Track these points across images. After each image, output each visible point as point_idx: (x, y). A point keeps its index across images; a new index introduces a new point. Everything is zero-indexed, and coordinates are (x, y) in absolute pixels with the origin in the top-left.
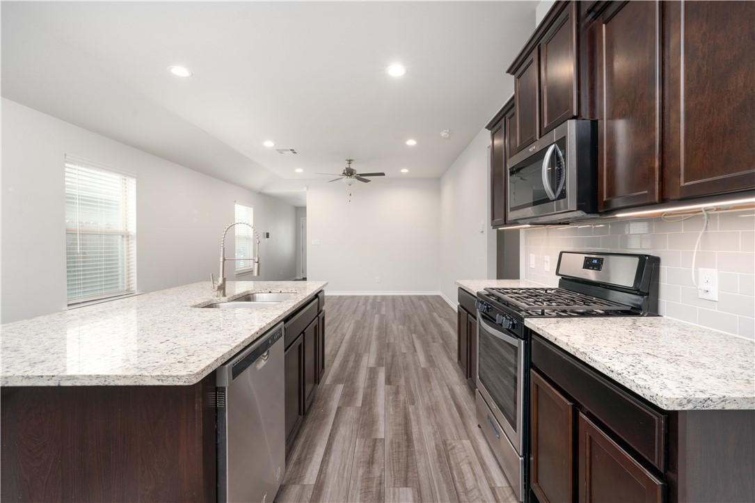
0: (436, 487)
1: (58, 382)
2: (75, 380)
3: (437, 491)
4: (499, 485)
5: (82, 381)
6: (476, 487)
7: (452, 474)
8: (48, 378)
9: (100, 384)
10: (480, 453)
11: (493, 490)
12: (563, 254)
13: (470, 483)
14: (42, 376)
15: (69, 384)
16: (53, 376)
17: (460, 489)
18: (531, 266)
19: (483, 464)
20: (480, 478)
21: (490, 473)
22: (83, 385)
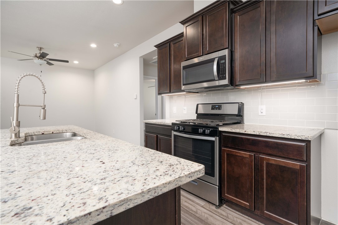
0: (185, 217)
1: (109, 212)
2: (129, 203)
3: (186, 218)
4: (203, 204)
5: (136, 201)
6: (197, 209)
7: (184, 209)
8: (98, 213)
9: (151, 197)
10: (185, 196)
11: (202, 207)
12: (199, 105)
13: (194, 209)
14: (90, 214)
15: (122, 209)
16: (104, 208)
17: (194, 213)
18: (174, 112)
19: (190, 200)
20: (195, 205)
21: (196, 202)
22: (136, 204)
